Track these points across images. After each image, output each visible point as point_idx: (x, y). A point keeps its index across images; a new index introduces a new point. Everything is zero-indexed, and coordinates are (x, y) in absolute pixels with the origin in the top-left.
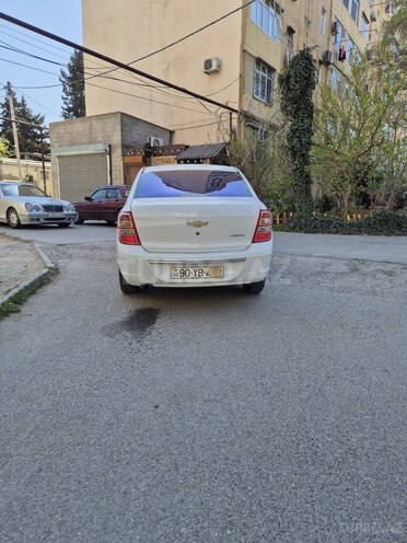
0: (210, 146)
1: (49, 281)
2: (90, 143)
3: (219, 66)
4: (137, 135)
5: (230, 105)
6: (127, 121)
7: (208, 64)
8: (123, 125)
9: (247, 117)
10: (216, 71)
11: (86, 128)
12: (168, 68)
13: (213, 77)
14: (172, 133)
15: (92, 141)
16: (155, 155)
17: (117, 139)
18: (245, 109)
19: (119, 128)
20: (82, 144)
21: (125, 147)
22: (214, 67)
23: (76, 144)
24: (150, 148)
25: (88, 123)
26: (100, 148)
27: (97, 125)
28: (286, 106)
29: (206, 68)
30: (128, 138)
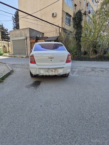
0: (54, 37)
1: (11, 74)
2: (21, 36)
3: (56, 15)
4: (34, 34)
5: (59, 26)
6: (31, 30)
7: (53, 14)
8: (30, 31)
9: (64, 29)
10: (55, 16)
11: (20, 32)
12: (42, 16)
13: (54, 18)
14: (43, 33)
15: (22, 36)
16: (39, 40)
17: (28, 35)
18: (63, 27)
19: (29, 32)
20: (19, 37)
21: (31, 38)
22: (55, 15)
23: (17, 37)
24: (37, 38)
25: (20, 31)
26: (24, 38)
27: (23, 31)
28: (74, 26)
29: (52, 15)
30: (31, 35)
